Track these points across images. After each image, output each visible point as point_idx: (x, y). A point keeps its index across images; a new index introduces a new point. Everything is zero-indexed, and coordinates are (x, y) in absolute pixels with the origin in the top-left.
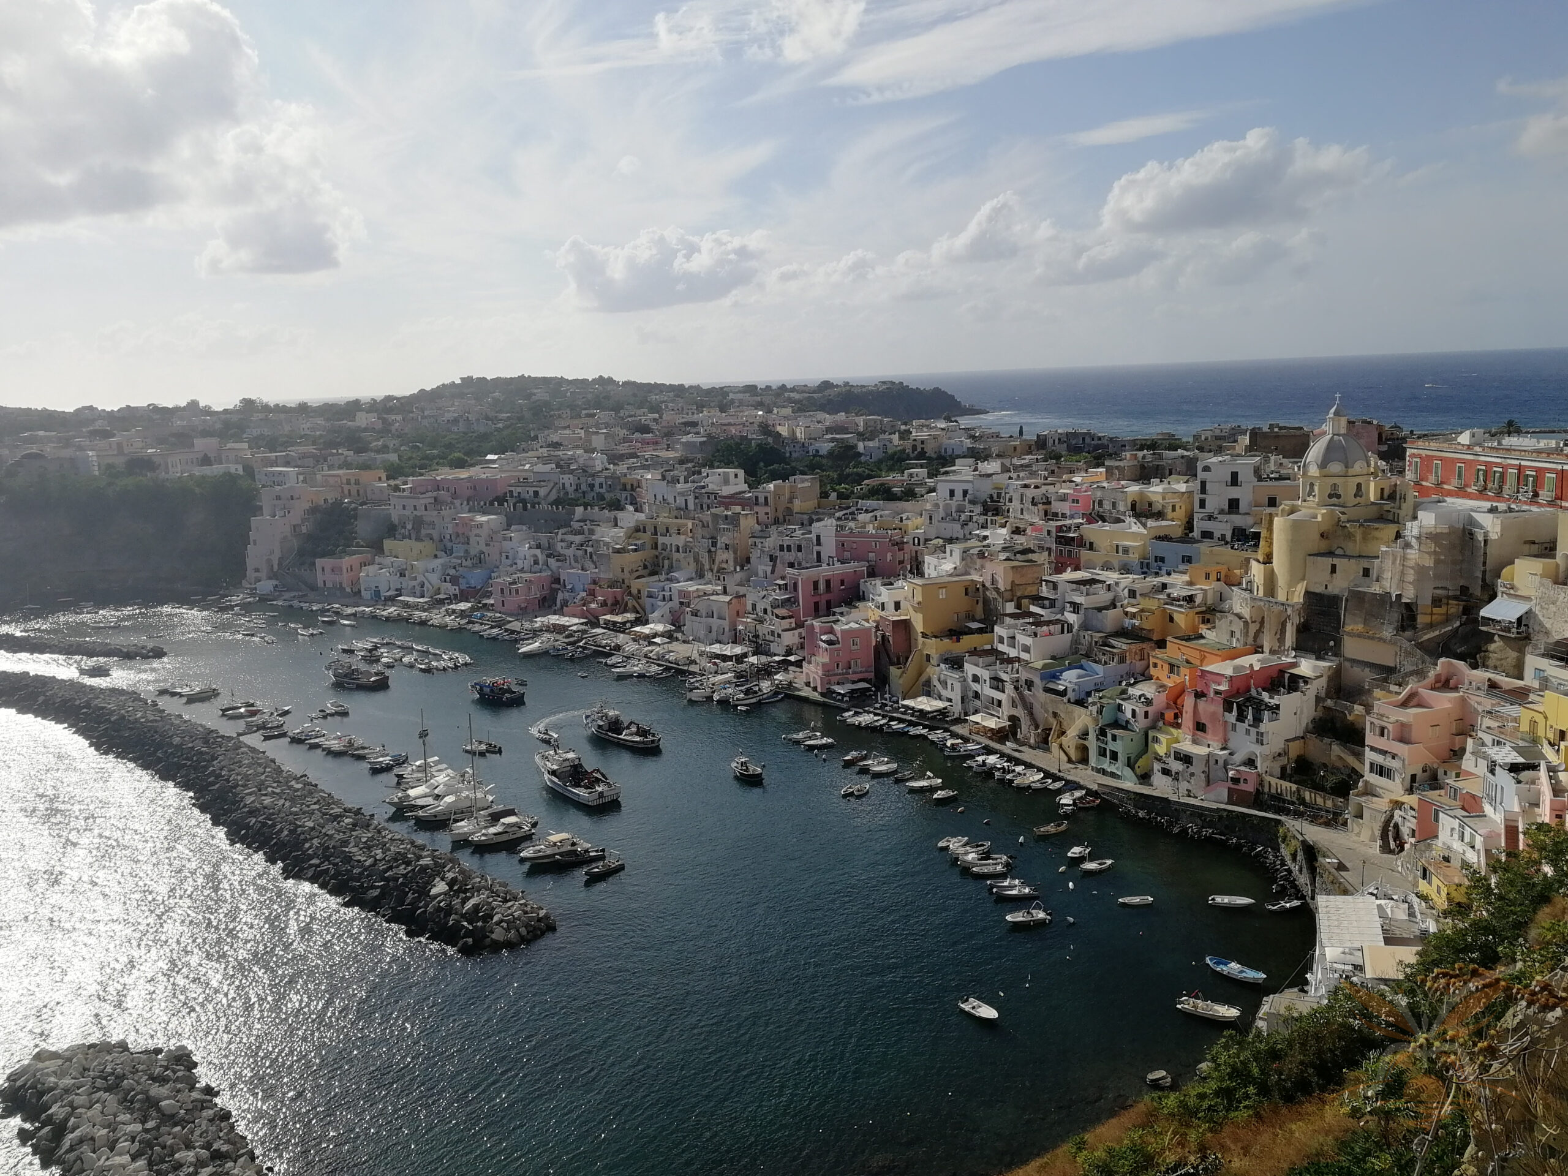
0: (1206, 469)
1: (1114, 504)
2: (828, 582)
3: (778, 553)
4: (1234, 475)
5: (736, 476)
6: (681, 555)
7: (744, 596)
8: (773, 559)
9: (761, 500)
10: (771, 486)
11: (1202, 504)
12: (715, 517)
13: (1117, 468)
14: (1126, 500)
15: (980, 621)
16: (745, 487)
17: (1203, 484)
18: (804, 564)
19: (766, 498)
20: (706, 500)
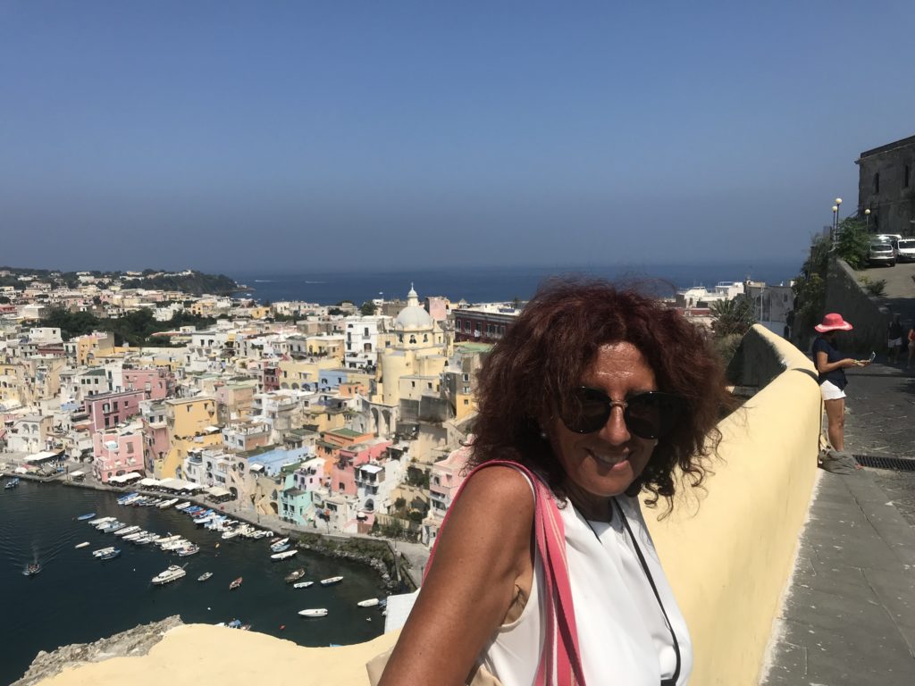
0: (351, 326)
1: (299, 348)
2: (115, 404)
3: (81, 385)
4: (367, 330)
5: (54, 332)
6: (8, 389)
7: (52, 416)
8: (76, 389)
9: (71, 349)
10: (77, 339)
11: (349, 348)
12: (35, 361)
13: (304, 325)
14: (306, 346)
15: (215, 426)
16: (61, 341)
17: (349, 334)
18: (100, 392)
19: (74, 347)
20: (28, 350)
